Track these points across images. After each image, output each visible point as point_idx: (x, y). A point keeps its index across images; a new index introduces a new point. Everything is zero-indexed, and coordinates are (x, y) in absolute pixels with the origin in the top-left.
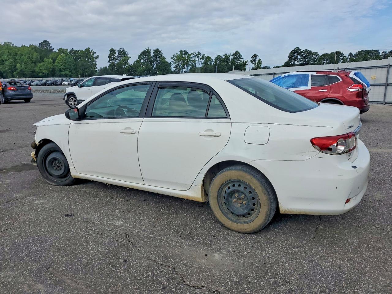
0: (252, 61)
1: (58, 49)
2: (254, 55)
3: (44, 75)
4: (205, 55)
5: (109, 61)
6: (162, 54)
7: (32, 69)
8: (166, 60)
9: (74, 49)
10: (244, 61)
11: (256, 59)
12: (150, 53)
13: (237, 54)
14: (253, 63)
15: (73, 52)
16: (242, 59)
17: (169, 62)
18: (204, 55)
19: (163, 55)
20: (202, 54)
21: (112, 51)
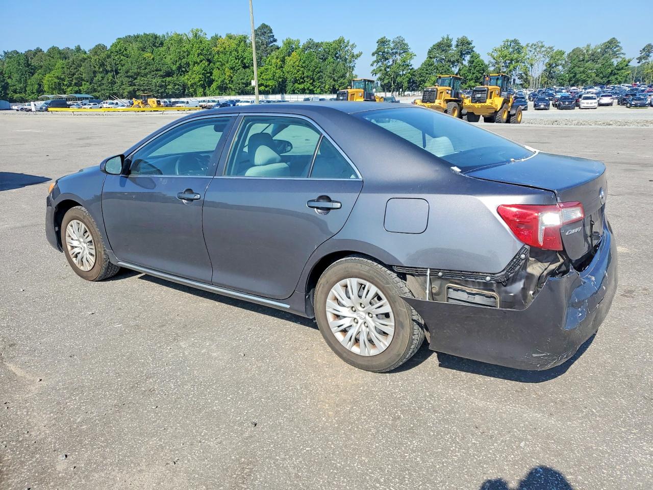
0: (640, 59)
1: (283, 41)
2: (647, 47)
3: (266, 89)
4: (554, 48)
5: (374, 62)
6: (473, 47)
7: (246, 78)
8: (481, 58)
9: (312, 40)
10: (627, 59)
11: (650, 55)
12: (450, 46)
13: (611, 46)
14: (644, 61)
15: (311, 45)
16: (621, 55)
17: (486, 63)
18: (550, 48)
19: (474, 49)
20: (547, 45)
21: (383, 42)
